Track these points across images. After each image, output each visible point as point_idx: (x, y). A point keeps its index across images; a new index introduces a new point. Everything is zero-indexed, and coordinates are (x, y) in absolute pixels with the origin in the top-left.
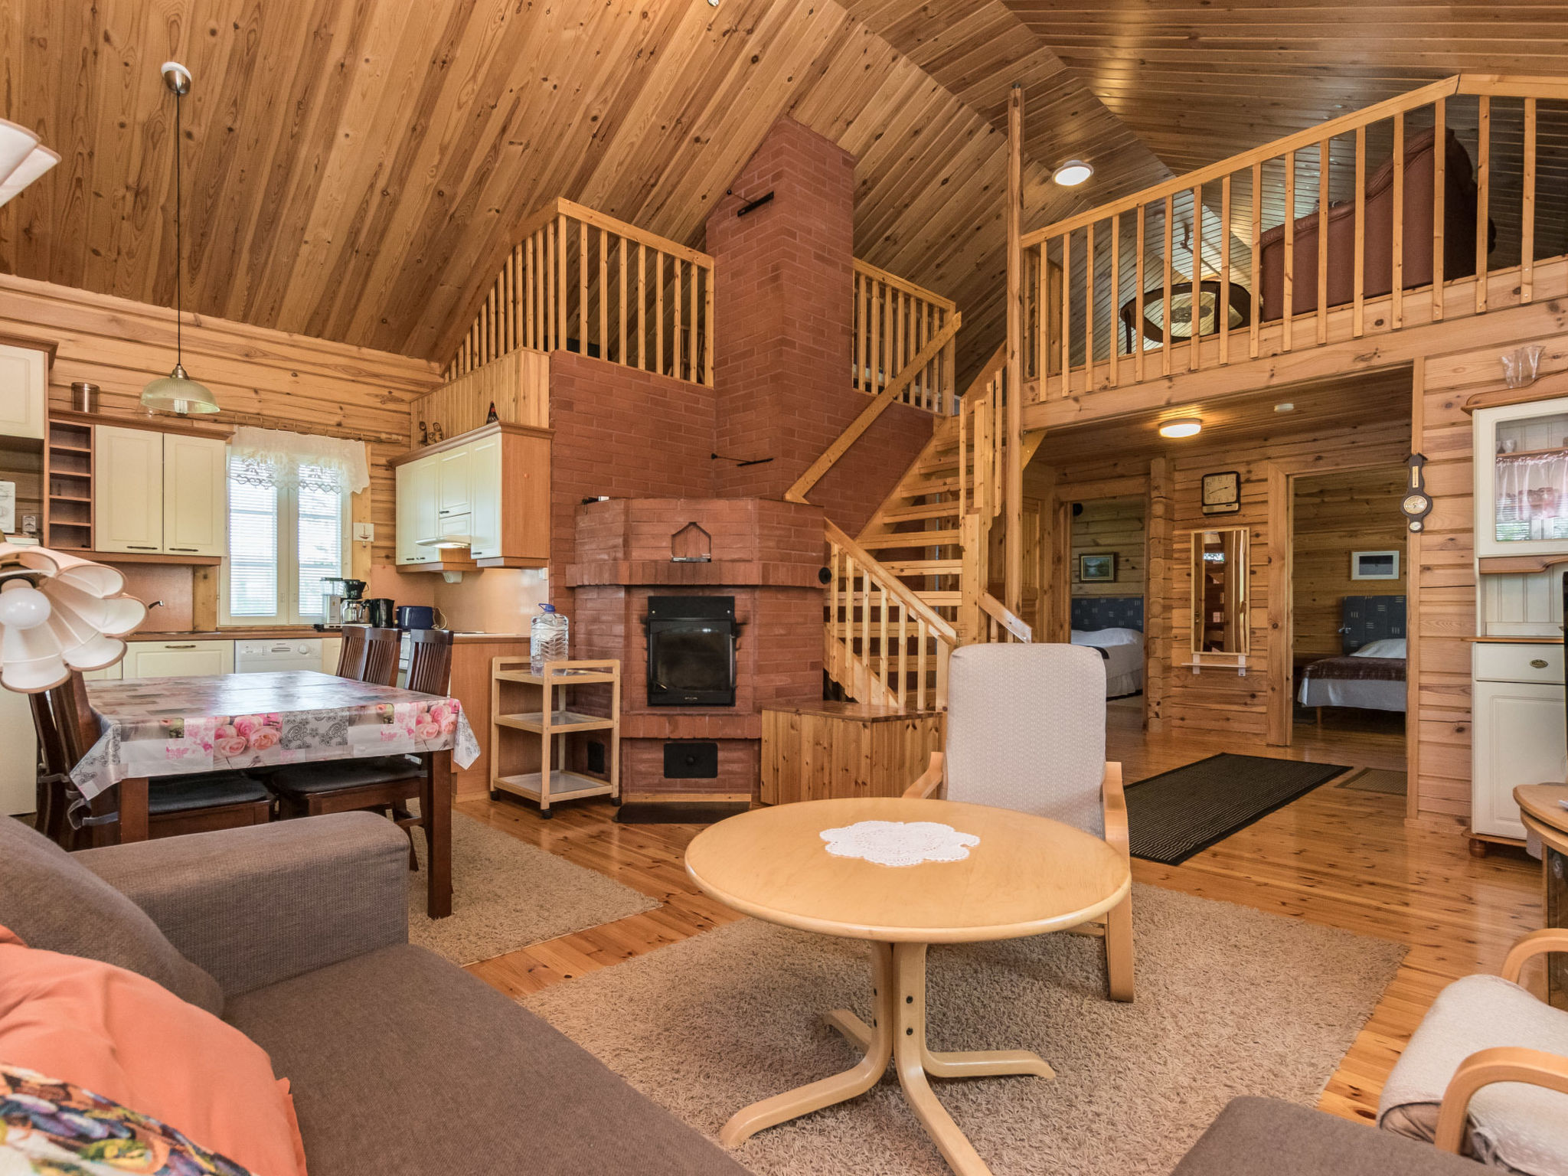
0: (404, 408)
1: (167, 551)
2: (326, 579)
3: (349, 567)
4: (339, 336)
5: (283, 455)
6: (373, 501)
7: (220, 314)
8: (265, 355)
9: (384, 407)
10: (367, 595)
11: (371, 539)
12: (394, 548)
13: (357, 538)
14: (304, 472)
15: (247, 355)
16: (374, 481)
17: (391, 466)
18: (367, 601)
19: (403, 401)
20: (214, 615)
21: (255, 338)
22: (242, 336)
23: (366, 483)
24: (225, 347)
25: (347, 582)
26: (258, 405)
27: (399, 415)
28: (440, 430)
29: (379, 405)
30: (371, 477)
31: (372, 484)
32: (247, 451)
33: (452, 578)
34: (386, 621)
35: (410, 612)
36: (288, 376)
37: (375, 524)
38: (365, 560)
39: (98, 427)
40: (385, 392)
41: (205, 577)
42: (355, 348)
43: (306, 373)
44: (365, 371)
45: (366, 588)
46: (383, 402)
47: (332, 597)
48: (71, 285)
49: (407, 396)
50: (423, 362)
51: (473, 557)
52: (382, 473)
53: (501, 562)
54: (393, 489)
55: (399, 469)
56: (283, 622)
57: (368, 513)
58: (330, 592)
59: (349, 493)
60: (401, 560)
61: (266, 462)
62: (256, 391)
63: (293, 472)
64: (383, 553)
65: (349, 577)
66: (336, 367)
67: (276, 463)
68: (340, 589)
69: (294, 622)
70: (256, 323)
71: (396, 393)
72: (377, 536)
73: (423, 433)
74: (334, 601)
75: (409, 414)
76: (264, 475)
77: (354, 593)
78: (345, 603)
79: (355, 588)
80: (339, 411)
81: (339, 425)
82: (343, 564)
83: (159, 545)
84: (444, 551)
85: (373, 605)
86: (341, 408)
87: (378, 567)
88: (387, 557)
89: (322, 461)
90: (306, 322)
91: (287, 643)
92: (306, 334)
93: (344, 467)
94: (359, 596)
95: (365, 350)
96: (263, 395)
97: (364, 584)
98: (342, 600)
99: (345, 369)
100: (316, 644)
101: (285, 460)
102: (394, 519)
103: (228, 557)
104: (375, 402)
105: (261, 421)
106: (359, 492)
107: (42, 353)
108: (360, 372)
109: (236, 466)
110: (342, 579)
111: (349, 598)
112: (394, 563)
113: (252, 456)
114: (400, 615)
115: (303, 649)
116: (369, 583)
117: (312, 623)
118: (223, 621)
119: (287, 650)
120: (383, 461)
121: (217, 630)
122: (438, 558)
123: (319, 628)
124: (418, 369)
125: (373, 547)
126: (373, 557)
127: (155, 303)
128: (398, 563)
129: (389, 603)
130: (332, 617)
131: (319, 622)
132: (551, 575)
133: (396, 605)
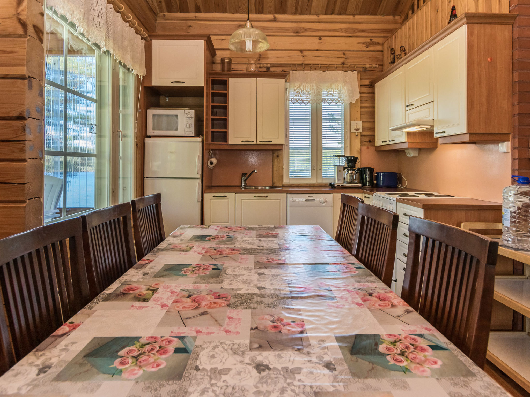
0: (379, 48)
1: (259, 143)
2: (336, 156)
3: (348, 149)
4: (343, 12)
5: (314, 85)
6: (361, 107)
7: (284, 12)
8: (306, 30)
9: (368, 49)
10: (358, 165)
11: (361, 131)
12: (374, 136)
13: (353, 130)
14: (324, 93)
15: (297, 32)
16: (363, 95)
17: (372, 85)
18: (359, 169)
19: (379, 43)
20: (281, 177)
21: (301, 22)
22: (296, 22)
23: (358, 96)
24: (286, 30)
25: (347, 157)
26: (302, 59)
27: (377, 53)
28: (405, 50)
29: (365, 49)
30: (360, 93)
31: (361, 97)
32: (296, 84)
33: (411, 154)
34: (370, 182)
35: (383, 175)
36: (316, 40)
37: (363, 122)
38: (357, 143)
39: (229, 79)
40: (368, 40)
41: (278, 156)
42: (351, 17)
43: (326, 36)
44: (357, 29)
45: (358, 161)
46: (367, 46)
47: (339, 166)
48: (223, 13)
49: (380, 40)
50: (391, 17)
51: (436, 136)
52: (366, 90)
53: (467, 138)
54: (373, 99)
55: (377, 85)
57: (358, 115)
58: (338, 164)
59: (348, 103)
60: (378, 143)
61: (305, 90)
62: (301, 51)
63: (319, 93)
64: (367, 139)
65: (348, 154)
66: (341, 30)
67: (310, 89)
68: (343, 162)
69: (320, 181)
70: (301, 14)
71: (375, 40)
73: (392, 56)
74: (339, 169)
75: (382, 51)
76: (304, 97)
77: (350, 164)
78: (346, 170)
79: (352, 161)
80: (343, 56)
81: (343, 63)
82: (345, 147)
83: (254, 139)
84: (408, 134)
85: (362, 171)
86: (344, 54)
87: (364, 148)
88: (370, 141)
89: (333, 86)
90: (325, 6)
91: (314, 196)
92: (326, 14)
93: (345, 88)
94: (354, 166)
95: (357, 17)
96: (305, 53)
97: (357, 158)
98: (344, 168)
99: (346, 30)
100: (329, 197)
101: (315, 87)
102: (373, 117)
103: (288, 145)
104: (363, 47)
105: (304, 66)
106: (354, 102)
107: (203, 41)
108: (354, 30)
109: (292, 94)
110: (344, 156)
111: (348, 167)
112: (374, 145)
113: (299, 87)
114: (377, 178)
115: (322, 200)
116: (359, 158)
117: (328, 182)
119: (313, 200)
120: (367, 82)
121: (283, 186)
122: (404, 139)
123: (332, 185)
124: (387, 22)
125: (362, 136)
126: (361, 142)
127: (256, 13)
128: (376, 144)
129: (371, 170)
130: (339, 179)
131: (332, 182)
132: (513, 148)
133: (375, 171)
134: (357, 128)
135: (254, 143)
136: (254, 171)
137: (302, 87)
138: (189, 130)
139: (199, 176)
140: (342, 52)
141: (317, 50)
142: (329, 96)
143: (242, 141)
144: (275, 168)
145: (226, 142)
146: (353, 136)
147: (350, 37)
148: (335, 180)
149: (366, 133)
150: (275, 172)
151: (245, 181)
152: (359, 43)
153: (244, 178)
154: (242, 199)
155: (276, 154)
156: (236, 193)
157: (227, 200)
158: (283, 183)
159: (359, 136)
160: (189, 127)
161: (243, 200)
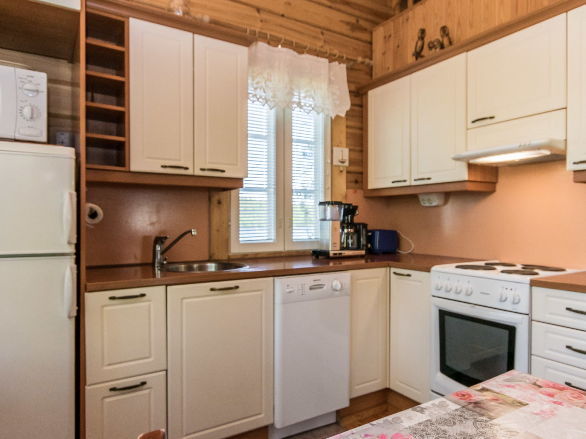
11: (347, 164)
20: (227, 242)
26: (260, 24)
29: (349, 33)
40: (353, 20)
41: (219, 202)
56: (279, 248)
69: (289, 248)
71: (362, 23)
72: (351, 162)
83: (189, 165)
87: (351, 191)
88: (356, 182)
118: (235, 250)
134: (342, 159)
135: (189, 172)
136: (191, 231)
137: (265, 75)
138: (31, 124)
139: (72, 249)
140: (319, 30)
141: (283, 16)
142: (307, 99)
143: (162, 167)
144: (214, 226)
145: (123, 165)
146: (336, 171)
147: (330, 7)
148: (328, 246)
149: (353, 169)
150: (214, 233)
151: (163, 253)
152: (342, 21)
153: (158, 248)
154: (183, 299)
155: (215, 198)
156: (167, 285)
157: (147, 304)
158: (230, 254)
159: (344, 173)
160: (32, 118)
161: (185, 301)
